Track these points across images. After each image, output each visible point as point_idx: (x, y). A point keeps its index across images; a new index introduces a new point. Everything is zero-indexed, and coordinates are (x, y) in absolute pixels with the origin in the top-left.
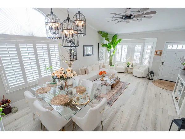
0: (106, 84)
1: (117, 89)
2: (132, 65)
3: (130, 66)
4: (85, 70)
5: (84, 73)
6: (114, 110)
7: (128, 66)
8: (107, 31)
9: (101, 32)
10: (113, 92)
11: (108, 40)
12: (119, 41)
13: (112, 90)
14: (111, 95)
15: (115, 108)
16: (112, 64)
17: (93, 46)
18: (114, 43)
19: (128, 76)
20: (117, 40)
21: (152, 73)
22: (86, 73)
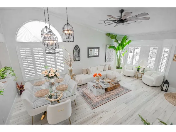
0: (97, 87)
1: (112, 93)
2: (144, 70)
3: (140, 71)
4: (87, 70)
5: (86, 73)
6: (93, 113)
7: (138, 71)
8: (115, 33)
9: (109, 34)
10: (105, 96)
11: (117, 41)
12: (129, 42)
13: (106, 94)
14: (100, 98)
15: (96, 112)
16: (121, 67)
17: (99, 48)
18: (123, 45)
19: (136, 82)
20: (127, 41)
21: (166, 82)
22: (87, 73)
